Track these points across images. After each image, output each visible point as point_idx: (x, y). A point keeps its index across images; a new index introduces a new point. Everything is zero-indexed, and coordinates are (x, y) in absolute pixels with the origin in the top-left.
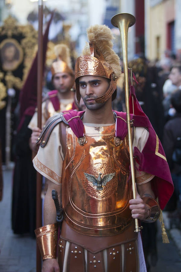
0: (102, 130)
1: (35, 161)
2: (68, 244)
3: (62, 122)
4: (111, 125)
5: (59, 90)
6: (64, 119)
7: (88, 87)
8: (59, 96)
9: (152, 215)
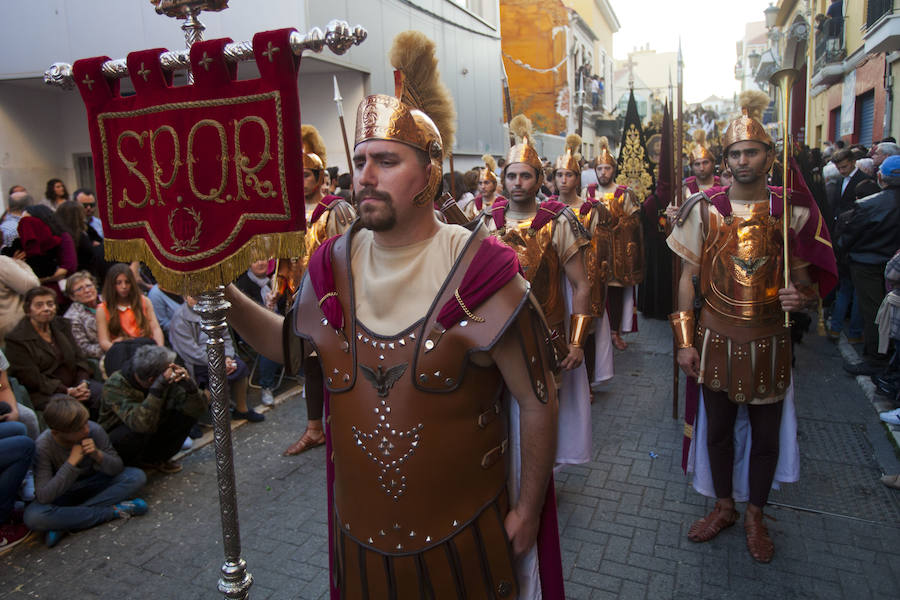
0: (752, 207)
1: (670, 241)
2: (708, 332)
3: (703, 198)
4: (763, 201)
5: (698, 177)
6: (706, 196)
7: (742, 157)
8: (698, 181)
9: (808, 306)
